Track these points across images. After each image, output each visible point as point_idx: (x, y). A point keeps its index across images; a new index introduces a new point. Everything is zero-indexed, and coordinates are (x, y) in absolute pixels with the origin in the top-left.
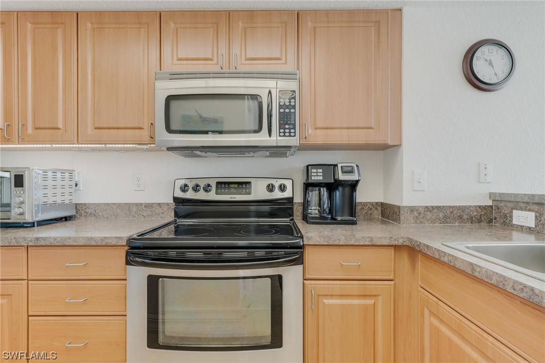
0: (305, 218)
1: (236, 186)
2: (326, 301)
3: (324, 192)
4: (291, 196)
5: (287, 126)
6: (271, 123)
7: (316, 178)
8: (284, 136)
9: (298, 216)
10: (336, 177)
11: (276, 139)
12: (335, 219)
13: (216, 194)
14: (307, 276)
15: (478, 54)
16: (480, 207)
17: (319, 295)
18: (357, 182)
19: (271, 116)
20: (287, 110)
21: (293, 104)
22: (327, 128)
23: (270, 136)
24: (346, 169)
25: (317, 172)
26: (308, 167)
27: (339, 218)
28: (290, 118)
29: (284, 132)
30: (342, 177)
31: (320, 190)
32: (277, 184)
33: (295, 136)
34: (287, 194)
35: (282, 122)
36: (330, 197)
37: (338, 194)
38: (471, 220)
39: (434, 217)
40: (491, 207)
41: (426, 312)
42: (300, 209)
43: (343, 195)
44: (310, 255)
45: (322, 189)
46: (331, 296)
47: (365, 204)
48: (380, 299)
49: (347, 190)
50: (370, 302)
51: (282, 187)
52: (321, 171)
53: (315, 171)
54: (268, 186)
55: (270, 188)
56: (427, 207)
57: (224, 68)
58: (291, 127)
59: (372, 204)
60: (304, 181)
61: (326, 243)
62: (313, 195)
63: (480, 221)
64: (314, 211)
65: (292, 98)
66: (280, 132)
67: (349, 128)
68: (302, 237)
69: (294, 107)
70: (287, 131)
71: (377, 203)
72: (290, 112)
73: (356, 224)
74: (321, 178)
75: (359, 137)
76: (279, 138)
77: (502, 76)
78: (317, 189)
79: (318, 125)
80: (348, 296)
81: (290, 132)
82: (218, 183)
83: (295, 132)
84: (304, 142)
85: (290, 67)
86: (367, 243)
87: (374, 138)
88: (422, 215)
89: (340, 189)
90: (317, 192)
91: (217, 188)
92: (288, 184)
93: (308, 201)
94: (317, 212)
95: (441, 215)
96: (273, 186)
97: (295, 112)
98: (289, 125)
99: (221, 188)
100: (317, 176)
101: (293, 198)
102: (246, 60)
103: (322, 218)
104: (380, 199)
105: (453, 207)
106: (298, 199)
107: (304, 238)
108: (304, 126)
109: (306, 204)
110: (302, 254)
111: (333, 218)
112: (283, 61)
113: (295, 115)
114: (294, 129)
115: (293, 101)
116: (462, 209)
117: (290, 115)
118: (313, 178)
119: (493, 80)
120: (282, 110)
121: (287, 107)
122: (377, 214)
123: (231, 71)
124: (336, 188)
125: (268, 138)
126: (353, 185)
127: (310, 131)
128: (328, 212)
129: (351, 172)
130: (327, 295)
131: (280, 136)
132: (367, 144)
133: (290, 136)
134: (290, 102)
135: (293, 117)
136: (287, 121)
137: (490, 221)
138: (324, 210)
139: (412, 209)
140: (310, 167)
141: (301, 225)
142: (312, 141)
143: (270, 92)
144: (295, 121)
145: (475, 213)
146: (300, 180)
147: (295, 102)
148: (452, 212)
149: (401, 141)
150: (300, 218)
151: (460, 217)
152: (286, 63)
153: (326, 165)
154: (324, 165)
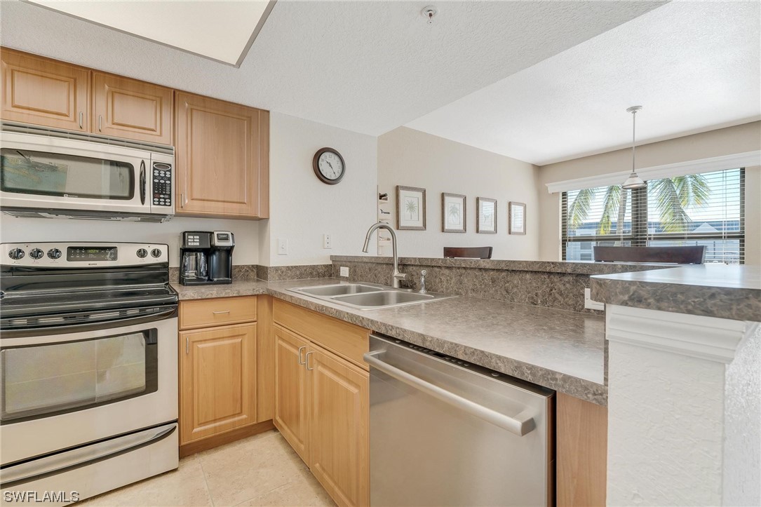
0: (182, 281)
1: (98, 251)
2: (199, 346)
3: (202, 257)
4: (166, 260)
5: (162, 196)
6: (144, 190)
7: (192, 244)
8: (159, 204)
9: (174, 281)
10: (212, 243)
11: (149, 207)
12: (212, 280)
13: (68, 259)
14: (182, 327)
15: (322, 157)
16: (324, 265)
17: (193, 342)
18: (232, 247)
19: (144, 183)
20: (162, 181)
21: (168, 176)
22: (204, 200)
23: (143, 204)
24: (222, 236)
25: (194, 239)
26: (184, 233)
27: (215, 279)
28: (165, 189)
29: (159, 201)
30: (217, 243)
31: (196, 255)
32: (149, 249)
33: (170, 205)
34: (163, 258)
35: (156, 192)
36: (208, 261)
37: (215, 258)
38: (319, 275)
39: (293, 275)
40: (331, 265)
41: (277, 338)
42: (177, 273)
43: (219, 260)
44: (184, 309)
45: (198, 254)
46: (205, 340)
47: (242, 267)
48: (246, 336)
49: (223, 255)
50: (238, 340)
51: (156, 252)
52: (198, 237)
53: (192, 237)
54: (140, 251)
55: (142, 254)
56: (288, 267)
57: (84, 127)
58: (167, 197)
59: (248, 266)
60: (181, 247)
61: (200, 298)
62: (190, 260)
63: (324, 276)
64: (191, 274)
65: (168, 171)
66: (154, 201)
67: (224, 202)
68: (177, 294)
69: (170, 179)
70: (162, 200)
71: (253, 266)
72: (165, 183)
73: (231, 283)
74: (198, 244)
75: (234, 210)
76: (153, 206)
77: (338, 175)
78: (194, 253)
79: (195, 197)
80: (220, 338)
81: (165, 202)
82: (70, 249)
83: (170, 202)
84: (180, 211)
85: (165, 140)
86: (235, 295)
87: (246, 211)
88: (284, 273)
89: (217, 253)
90: (194, 257)
91: (69, 254)
92: (163, 249)
93: (185, 266)
94: (194, 274)
95: (298, 273)
96: (145, 251)
97: (170, 184)
98: (164, 194)
99: (75, 254)
100: (194, 242)
101: (168, 263)
102: (113, 124)
103: (198, 279)
104: (256, 263)
105: (307, 266)
106: (175, 263)
107: (180, 295)
108: (180, 196)
109: (182, 269)
110: (177, 309)
111: (209, 279)
112: (158, 133)
113: (170, 187)
114: (170, 198)
115: (168, 173)
116: (313, 267)
117: (165, 186)
118: (189, 244)
119: (333, 178)
120: (156, 181)
121: (162, 178)
122: (253, 275)
123: (94, 134)
124: (213, 253)
125: (140, 205)
126: (229, 251)
127: (187, 202)
128: (204, 274)
129: (227, 239)
130: (201, 341)
131: (154, 204)
132: (240, 216)
133: (165, 205)
134: (165, 174)
135: (168, 188)
136: (161, 191)
137: (331, 276)
138: (201, 273)
139: (277, 269)
140: (186, 234)
141: (176, 287)
142: (189, 210)
143: (143, 162)
144: (170, 191)
145: (321, 270)
146: (176, 246)
147: (171, 175)
148: (305, 270)
149: (269, 215)
150: (177, 282)
151: (311, 273)
152: (161, 135)
153: (203, 232)
154: (201, 232)
